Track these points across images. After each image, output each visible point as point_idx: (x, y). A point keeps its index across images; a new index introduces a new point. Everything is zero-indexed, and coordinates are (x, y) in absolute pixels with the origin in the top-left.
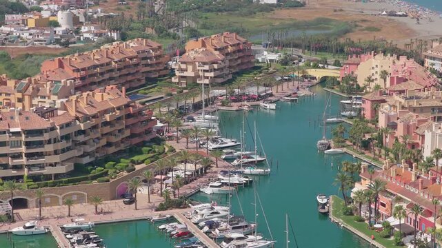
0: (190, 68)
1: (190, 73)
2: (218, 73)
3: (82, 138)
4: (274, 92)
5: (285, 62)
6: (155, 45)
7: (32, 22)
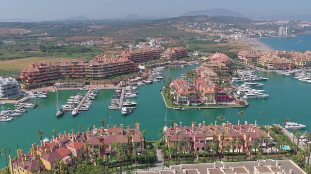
0: (165, 55)
2: (172, 57)
3: (110, 69)
4: (188, 63)
5: (200, 56)
6: (159, 49)
7: (144, 44)
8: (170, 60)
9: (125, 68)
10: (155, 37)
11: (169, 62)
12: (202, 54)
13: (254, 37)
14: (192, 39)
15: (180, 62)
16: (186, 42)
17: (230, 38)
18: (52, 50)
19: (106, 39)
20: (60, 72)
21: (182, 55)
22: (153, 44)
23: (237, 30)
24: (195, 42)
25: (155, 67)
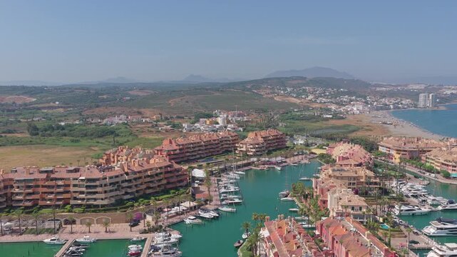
0: (244, 146)
1: (244, 149)
2: (258, 149)
3: (126, 184)
4: (288, 160)
5: (307, 145)
6: (233, 135)
7: (208, 122)
8: (254, 155)
9: (160, 180)
10: (227, 109)
11: (252, 159)
12: (310, 141)
13: (381, 109)
14: (287, 112)
15: (273, 160)
16: (279, 119)
17: (347, 112)
18: (49, 132)
19: (147, 112)
20: (12, 193)
21: (276, 145)
22: (224, 122)
23: (354, 98)
24: (293, 119)
25: (225, 170)
